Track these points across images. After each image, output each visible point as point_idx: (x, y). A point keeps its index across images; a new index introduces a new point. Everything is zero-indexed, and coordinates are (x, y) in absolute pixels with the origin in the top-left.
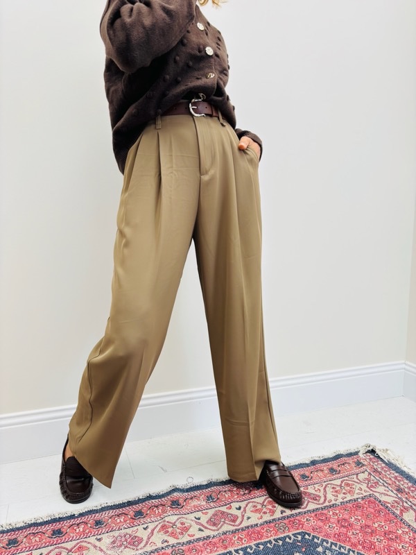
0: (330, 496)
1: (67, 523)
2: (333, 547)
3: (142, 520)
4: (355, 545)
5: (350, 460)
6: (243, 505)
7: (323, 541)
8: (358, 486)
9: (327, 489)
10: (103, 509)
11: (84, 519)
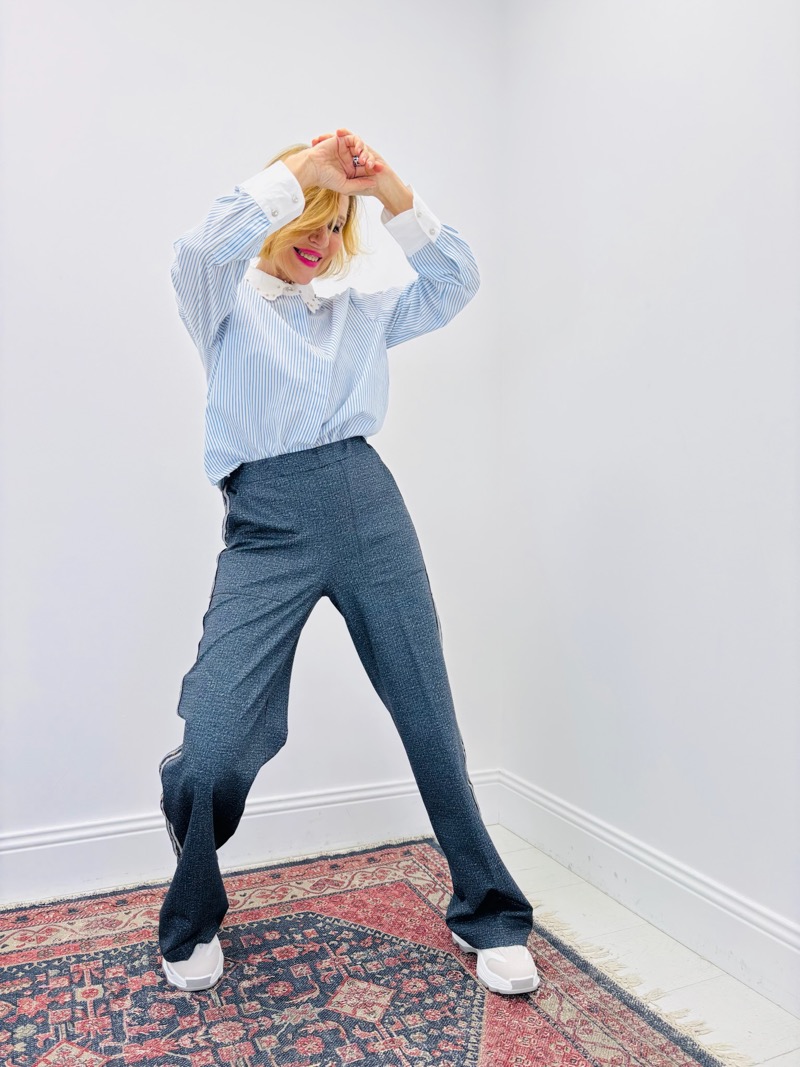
0: (356, 882)
1: (36, 911)
2: (336, 922)
3: (125, 907)
4: (360, 920)
5: (399, 851)
6: (250, 891)
7: (325, 919)
8: (393, 872)
9: (355, 877)
10: (79, 899)
11: (55, 908)
